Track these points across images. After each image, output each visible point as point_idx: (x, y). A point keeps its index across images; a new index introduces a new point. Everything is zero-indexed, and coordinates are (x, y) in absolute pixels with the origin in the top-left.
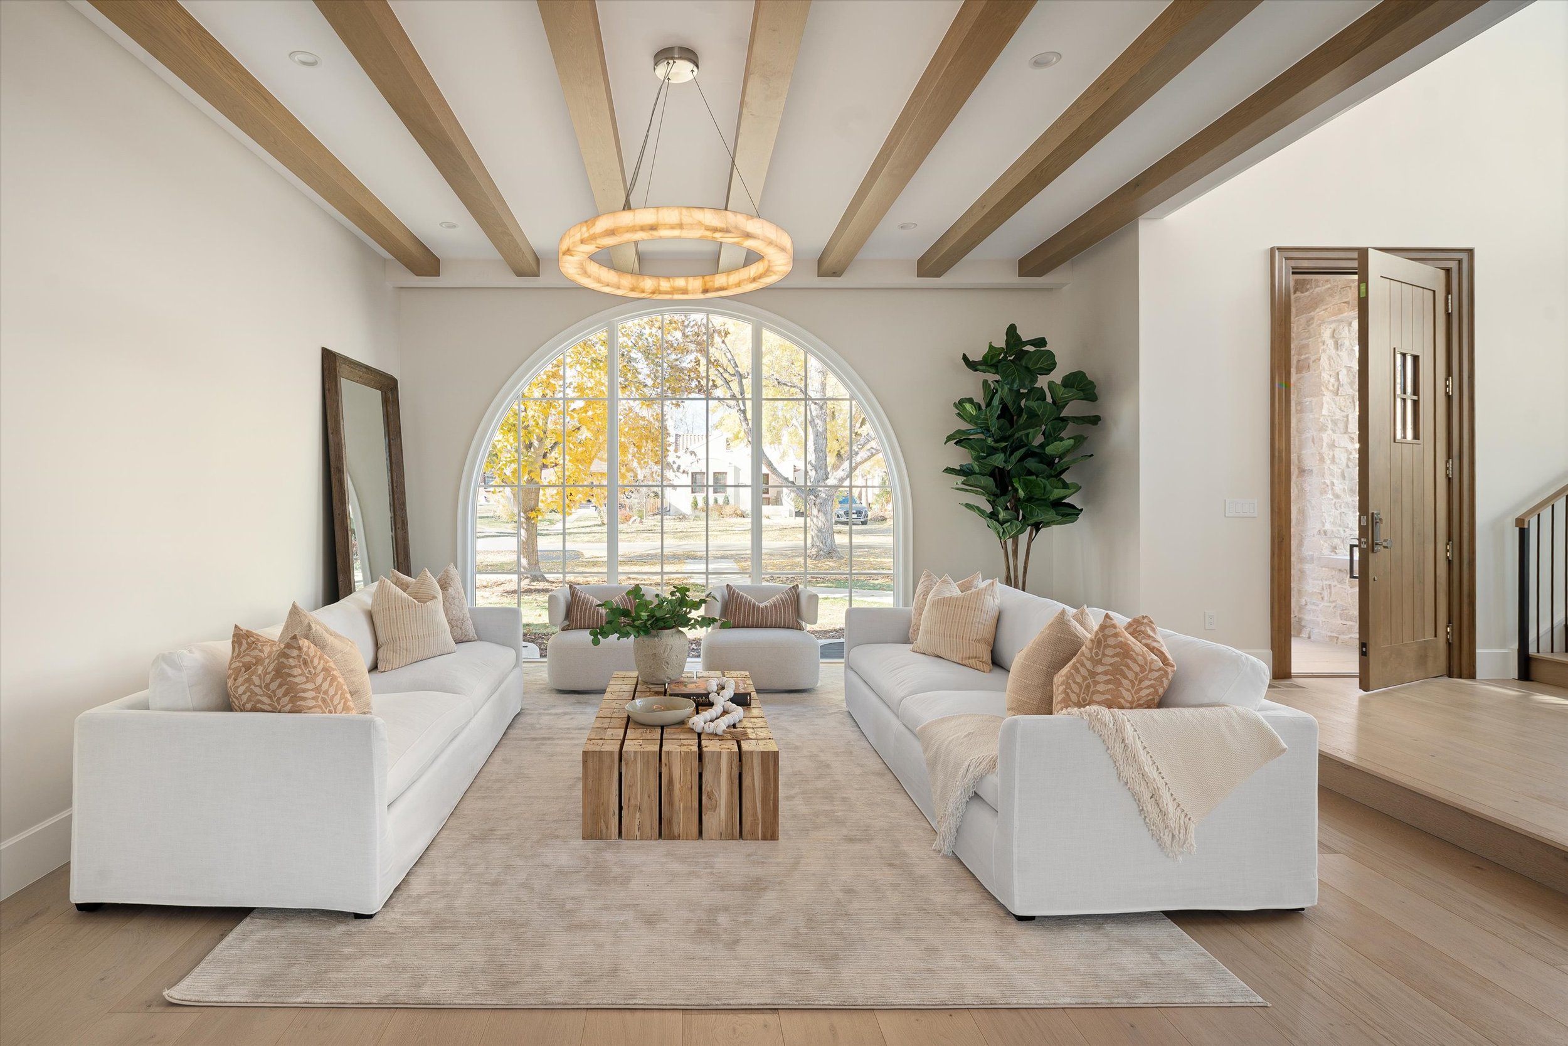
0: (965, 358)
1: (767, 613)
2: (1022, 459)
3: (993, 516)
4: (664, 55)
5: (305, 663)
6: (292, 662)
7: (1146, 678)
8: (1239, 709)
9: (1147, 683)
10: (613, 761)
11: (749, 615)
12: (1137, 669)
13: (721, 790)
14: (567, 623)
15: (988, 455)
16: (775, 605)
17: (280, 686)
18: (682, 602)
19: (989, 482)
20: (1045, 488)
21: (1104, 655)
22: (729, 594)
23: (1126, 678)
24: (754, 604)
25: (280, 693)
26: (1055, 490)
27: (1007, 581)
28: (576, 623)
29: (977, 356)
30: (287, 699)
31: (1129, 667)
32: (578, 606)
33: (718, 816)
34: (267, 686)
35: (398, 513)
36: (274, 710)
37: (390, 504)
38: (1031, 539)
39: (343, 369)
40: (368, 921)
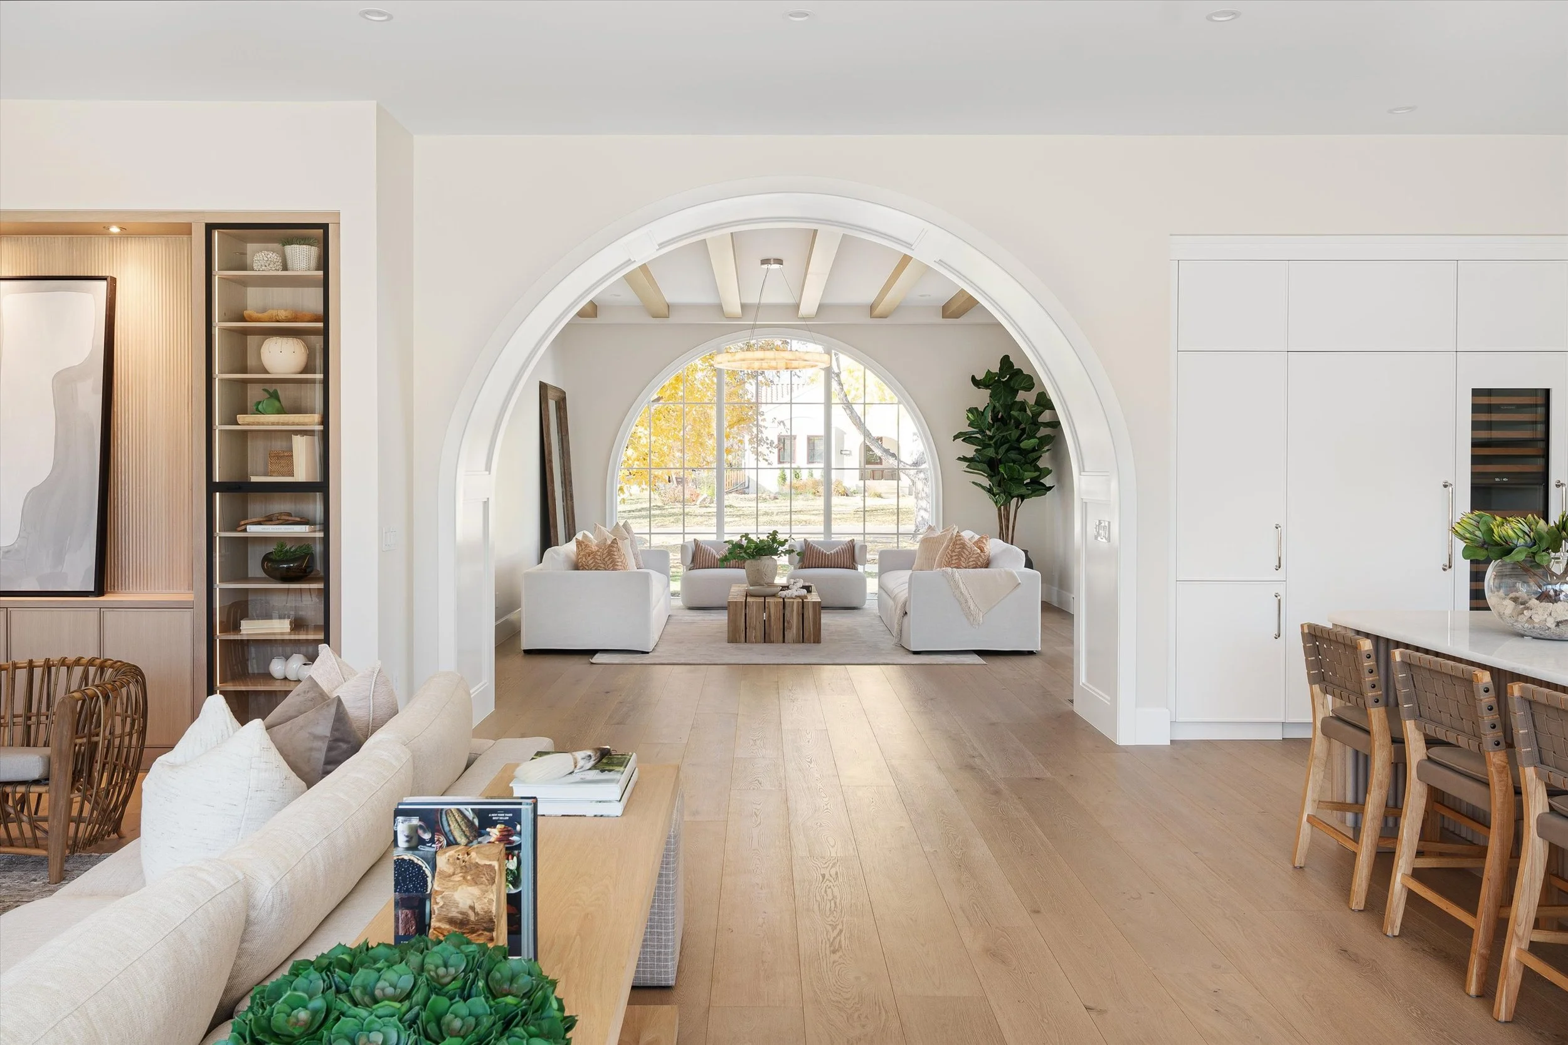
0: (973, 378)
1: (831, 557)
2: (1007, 451)
3: (990, 491)
4: (765, 261)
5: (619, 550)
6: (615, 549)
7: (971, 557)
8: (1007, 569)
9: (972, 559)
10: (742, 606)
11: (819, 560)
12: (967, 553)
13: (795, 621)
14: (692, 565)
15: (984, 448)
16: (837, 552)
17: (609, 559)
18: (774, 540)
19: (985, 466)
20: (1019, 471)
21: (956, 548)
22: (806, 546)
23: (963, 557)
24: (823, 551)
25: (609, 562)
26: (1026, 473)
27: (1000, 536)
28: (699, 565)
29: (980, 376)
30: (611, 565)
31: (964, 553)
32: (700, 553)
33: (793, 632)
34: (604, 559)
35: (568, 489)
36: (604, 570)
37: (562, 482)
38: (1017, 507)
39: (550, 392)
40: (647, 655)
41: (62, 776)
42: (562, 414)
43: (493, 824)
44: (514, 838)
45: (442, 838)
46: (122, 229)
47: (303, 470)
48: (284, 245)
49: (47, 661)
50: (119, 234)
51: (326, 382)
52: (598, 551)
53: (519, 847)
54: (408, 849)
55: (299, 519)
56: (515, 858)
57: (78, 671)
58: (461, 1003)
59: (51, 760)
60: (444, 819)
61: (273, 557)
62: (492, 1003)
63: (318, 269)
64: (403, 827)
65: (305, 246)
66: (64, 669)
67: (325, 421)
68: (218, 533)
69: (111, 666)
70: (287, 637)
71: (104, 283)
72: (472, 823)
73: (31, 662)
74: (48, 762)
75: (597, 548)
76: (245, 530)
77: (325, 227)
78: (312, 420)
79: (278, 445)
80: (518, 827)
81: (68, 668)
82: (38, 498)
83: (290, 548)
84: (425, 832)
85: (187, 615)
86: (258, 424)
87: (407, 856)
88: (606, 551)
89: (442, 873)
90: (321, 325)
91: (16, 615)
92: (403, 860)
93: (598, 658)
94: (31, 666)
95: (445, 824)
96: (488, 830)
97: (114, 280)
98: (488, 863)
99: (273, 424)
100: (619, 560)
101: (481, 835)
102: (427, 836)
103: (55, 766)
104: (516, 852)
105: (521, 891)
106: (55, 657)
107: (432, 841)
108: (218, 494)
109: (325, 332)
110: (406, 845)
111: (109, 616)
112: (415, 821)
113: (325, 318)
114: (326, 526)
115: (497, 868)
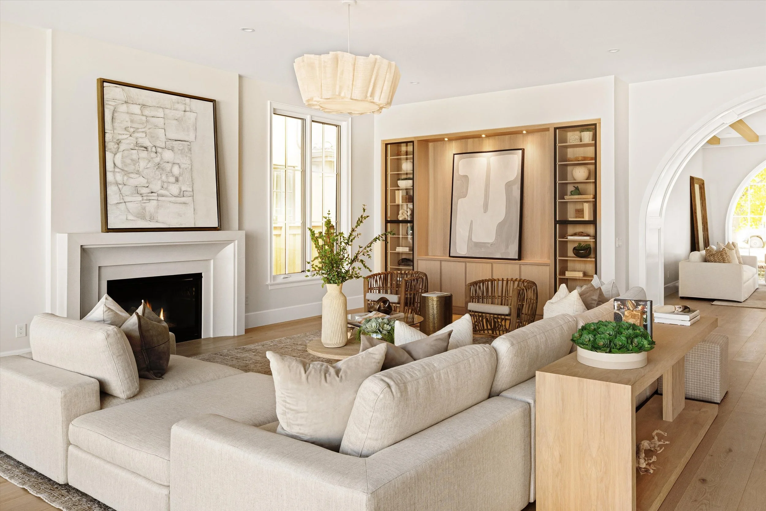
5: (726, 253)
6: (724, 253)
17: (721, 258)
30: (722, 260)
34: (718, 258)
35: (705, 226)
36: (719, 262)
37: (702, 223)
39: (695, 181)
40: (741, 303)
41: (514, 314)
42: (702, 191)
43: (640, 305)
44: (645, 309)
45: (626, 308)
46: (526, 131)
47: (587, 217)
48: (581, 132)
49: (507, 279)
50: (526, 133)
51: (595, 183)
52: (716, 254)
53: (646, 312)
54: (617, 310)
55: (586, 234)
56: (646, 315)
57: (516, 283)
58: (627, 331)
59: (512, 309)
60: (627, 303)
61: (577, 248)
62: (634, 332)
63: (593, 140)
64: (616, 304)
65: (588, 132)
66: (512, 282)
67: (595, 197)
68: (558, 239)
69: (526, 282)
70: (581, 278)
71: (521, 151)
72: (634, 304)
73: (503, 279)
74: (510, 309)
75: (715, 253)
76: (567, 238)
77: (595, 125)
78: (590, 197)
79: (579, 207)
80: (646, 307)
81: (513, 282)
82: (501, 226)
83: (583, 245)
84: (622, 306)
85: (548, 268)
86: (572, 199)
87: (617, 312)
88: (719, 254)
89: (626, 316)
90: (594, 161)
91: (494, 265)
92: (616, 313)
93: (715, 303)
94: (503, 280)
95: (627, 304)
96: (638, 306)
97: (524, 149)
98: (638, 314)
99: (577, 199)
100: (726, 258)
101: (636, 308)
102: (622, 307)
103: (513, 310)
104: (646, 313)
105: (647, 324)
106: (510, 278)
107: (624, 308)
108: (558, 225)
109: (595, 164)
110: (617, 309)
111: (523, 267)
112: (619, 303)
113: (595, 158)
114: (595, 237)
115: (640, 315)
